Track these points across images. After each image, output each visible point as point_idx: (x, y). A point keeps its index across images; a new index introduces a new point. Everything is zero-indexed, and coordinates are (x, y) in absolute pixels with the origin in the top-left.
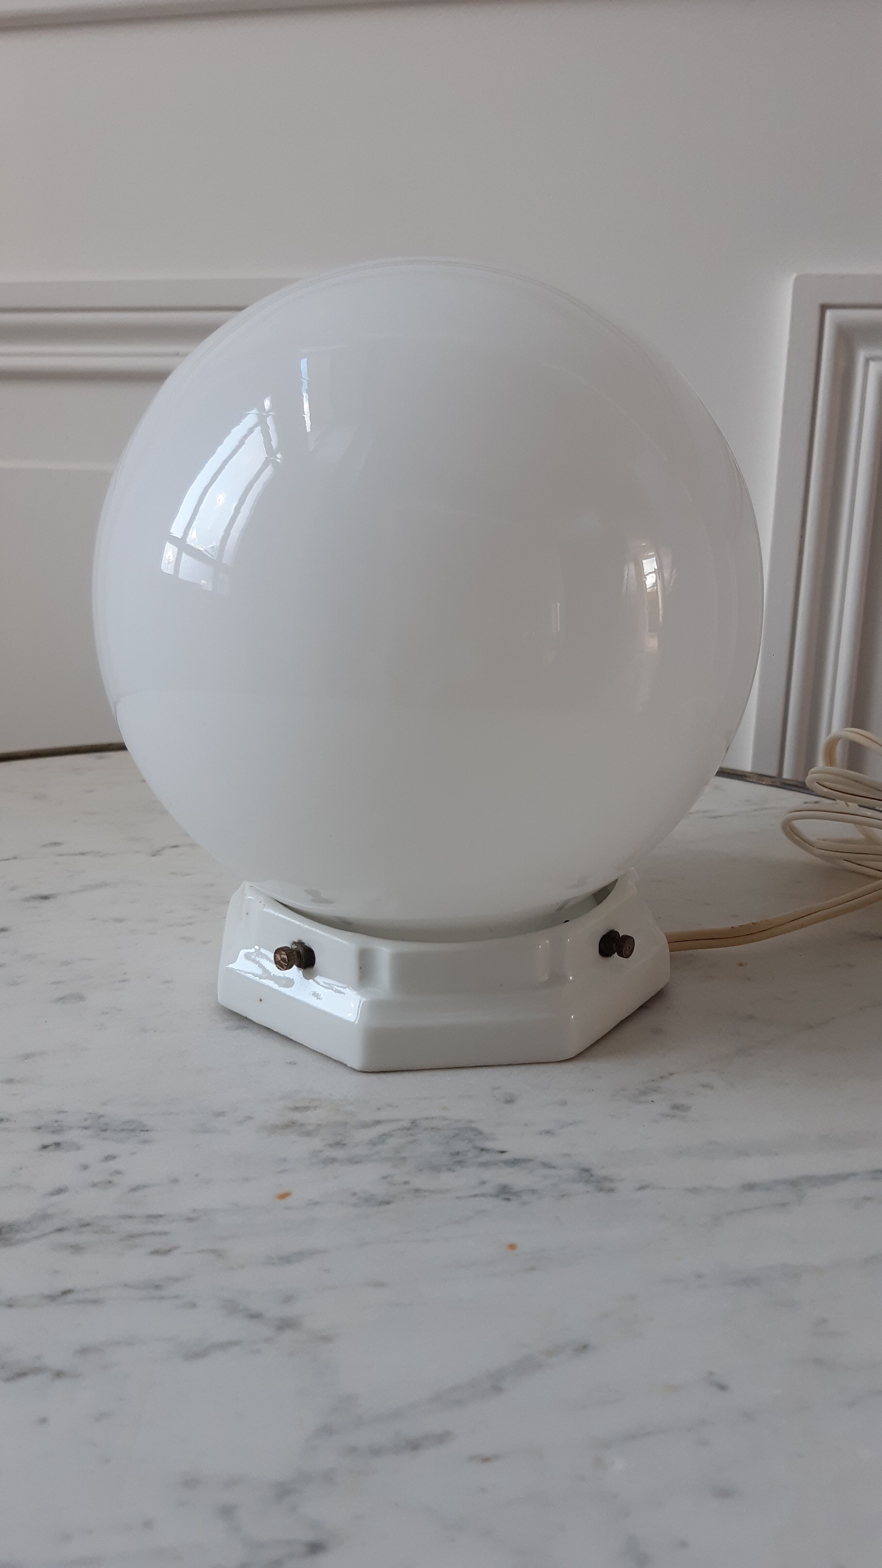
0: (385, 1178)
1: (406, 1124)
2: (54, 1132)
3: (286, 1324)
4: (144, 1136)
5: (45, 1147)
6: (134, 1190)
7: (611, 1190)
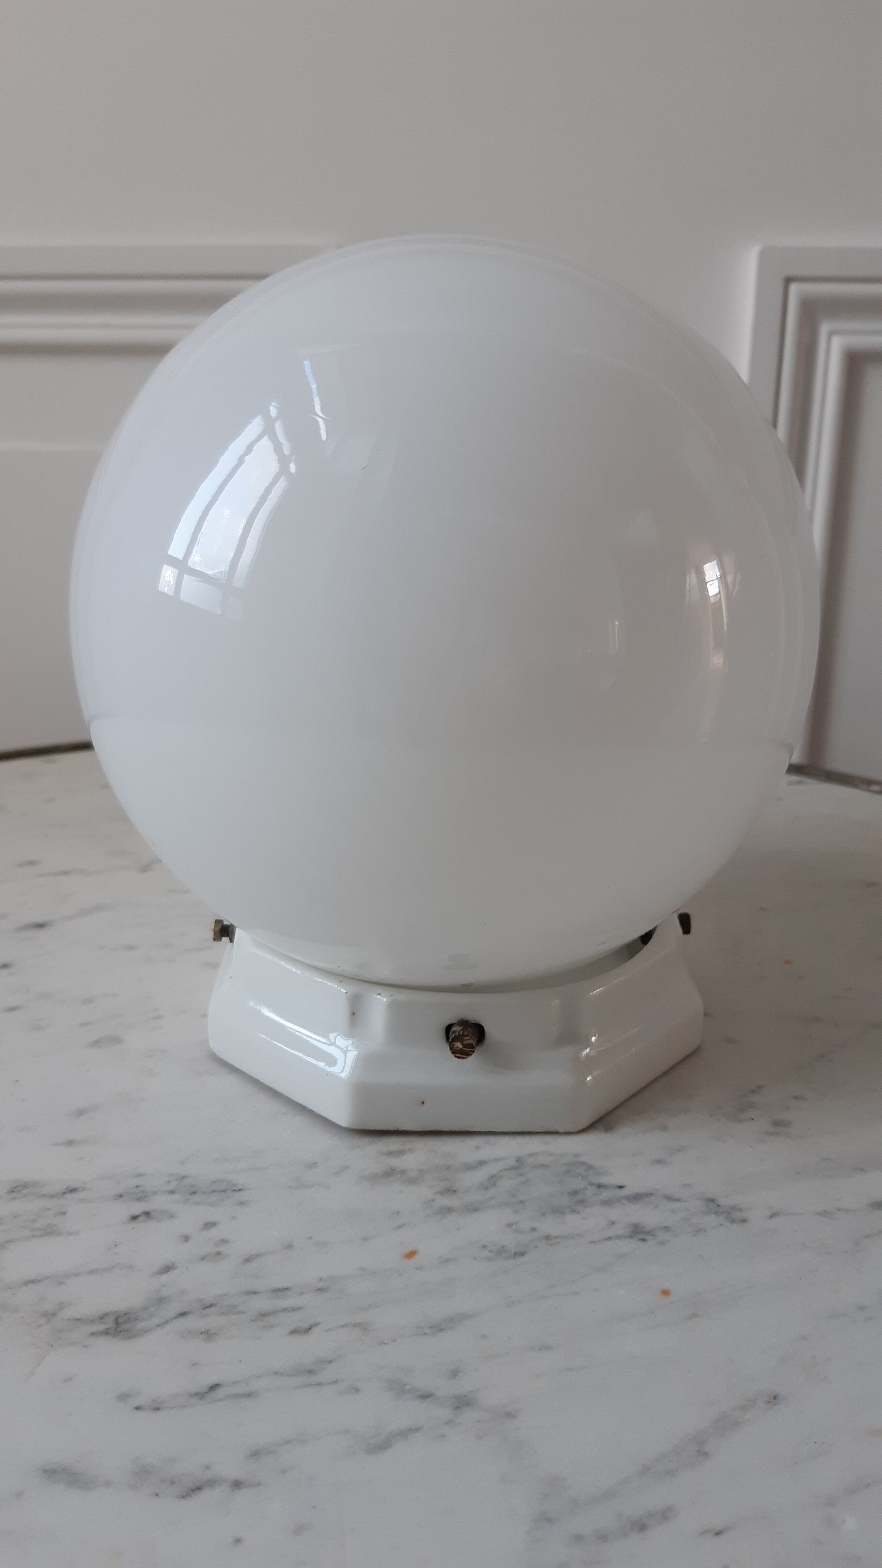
0: (510, 1225)
1: (512, 1162)
2: (138, 1199)
3: (462, 1403)
4: (238, 1196)
5: (134, 1218)
6: (248, 1260)
7: (744, 1221)
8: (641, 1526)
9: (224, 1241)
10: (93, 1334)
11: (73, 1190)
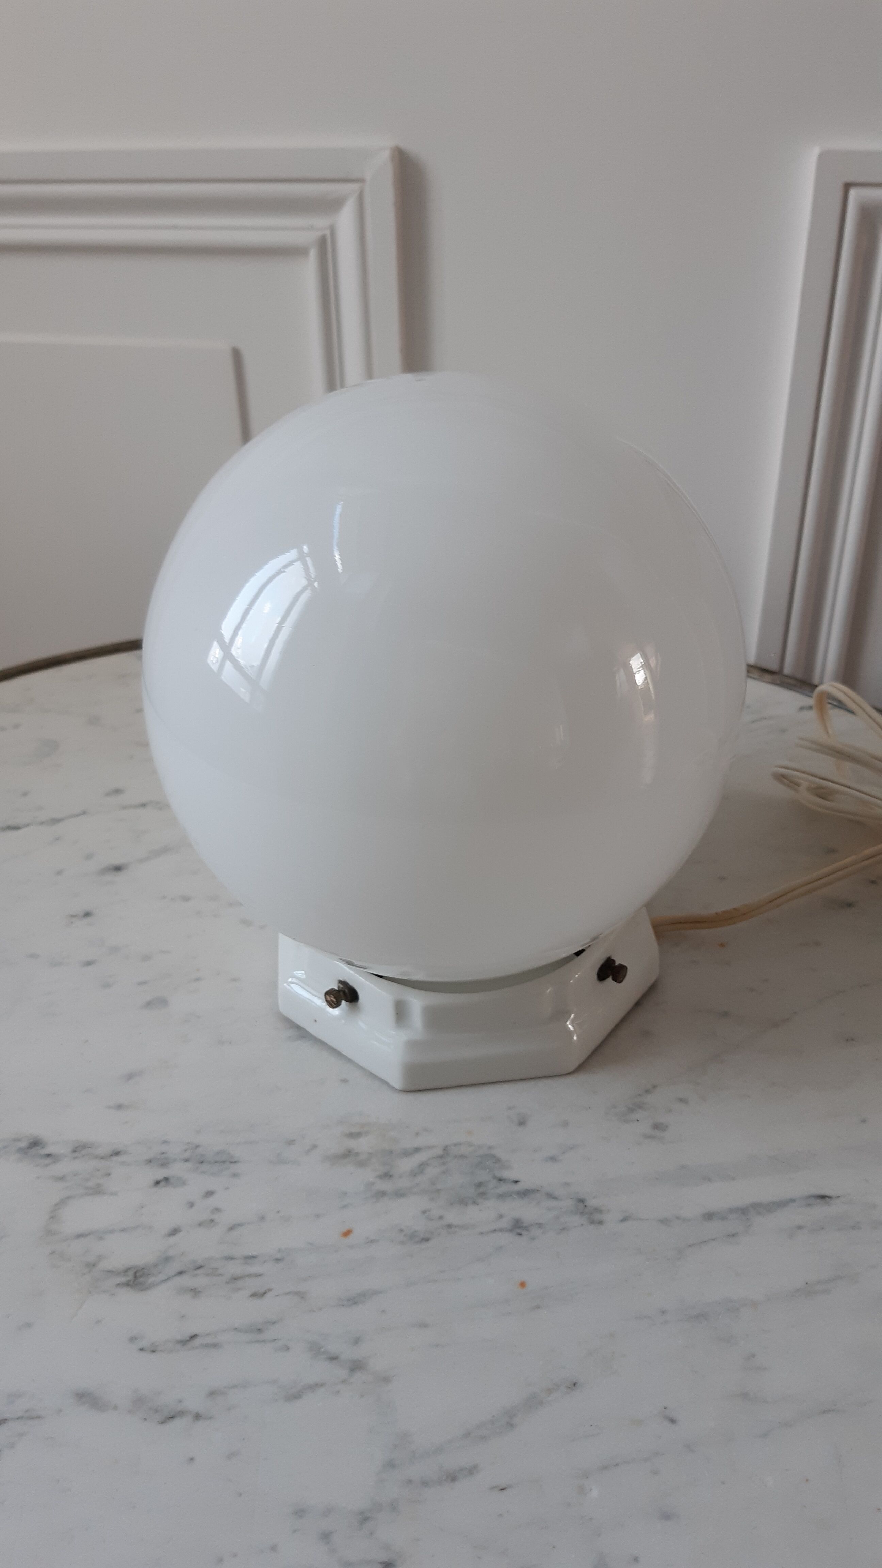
0: (424, 1212)
1: (439, 1151)
2: (162, 1166)
3: (356, 1366)
4: (233, 1168)
5: (157, 1183)
6: (232, 1228)
7: (601, 1222)
8: (453, 1478)
9: (218, 1210)
10: (118, 1285)
11: (117, 1153)
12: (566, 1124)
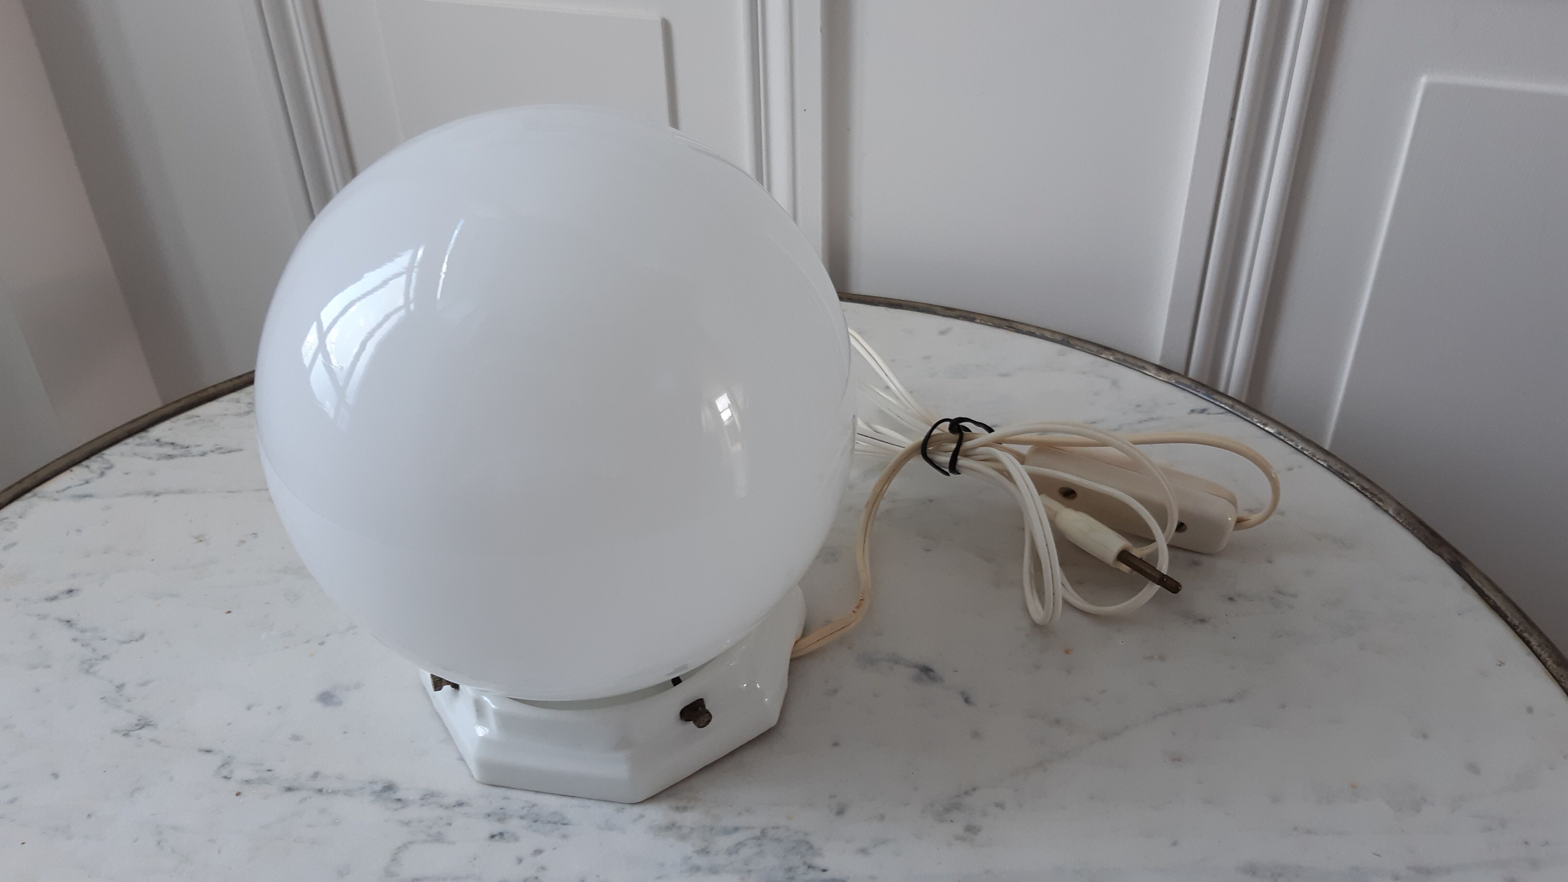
1: (757, 833)
4: (564, 829)
5: (493, 837)
9: (543, 868)
11: (460, 804)
12: (882, 818)
